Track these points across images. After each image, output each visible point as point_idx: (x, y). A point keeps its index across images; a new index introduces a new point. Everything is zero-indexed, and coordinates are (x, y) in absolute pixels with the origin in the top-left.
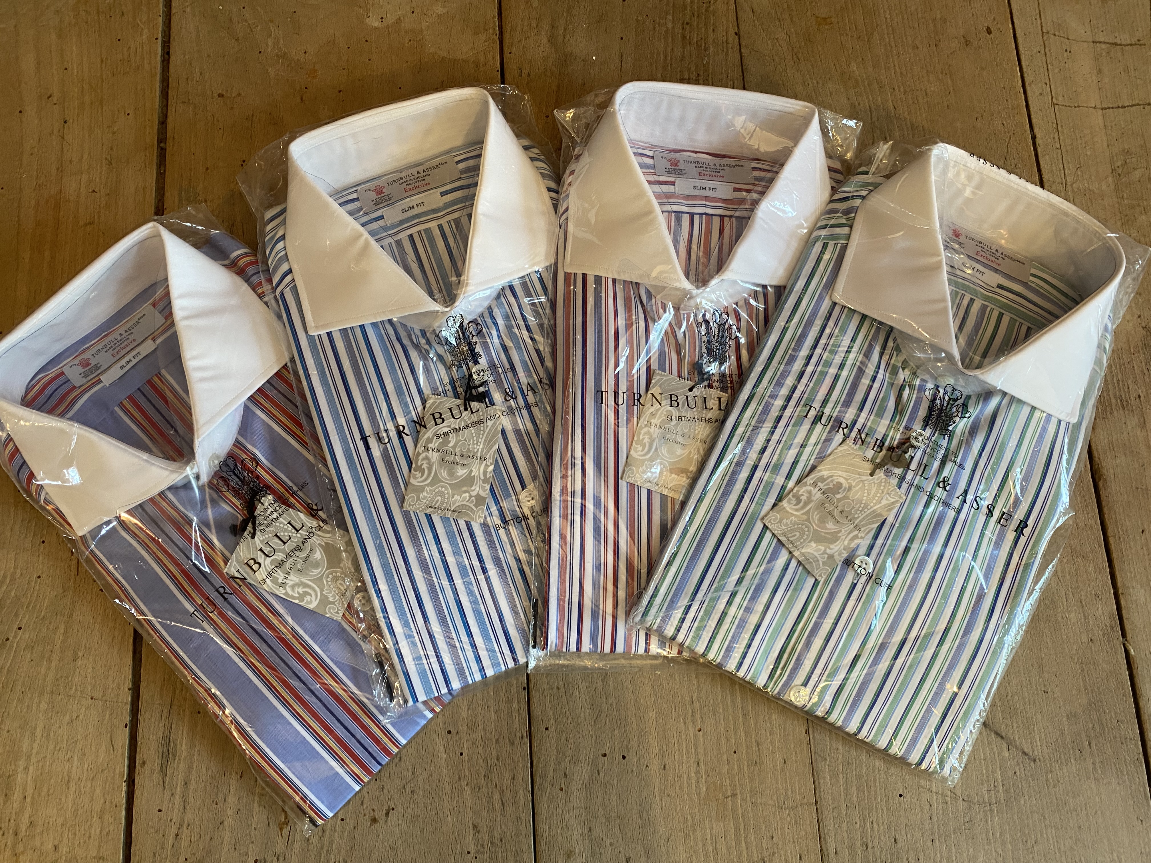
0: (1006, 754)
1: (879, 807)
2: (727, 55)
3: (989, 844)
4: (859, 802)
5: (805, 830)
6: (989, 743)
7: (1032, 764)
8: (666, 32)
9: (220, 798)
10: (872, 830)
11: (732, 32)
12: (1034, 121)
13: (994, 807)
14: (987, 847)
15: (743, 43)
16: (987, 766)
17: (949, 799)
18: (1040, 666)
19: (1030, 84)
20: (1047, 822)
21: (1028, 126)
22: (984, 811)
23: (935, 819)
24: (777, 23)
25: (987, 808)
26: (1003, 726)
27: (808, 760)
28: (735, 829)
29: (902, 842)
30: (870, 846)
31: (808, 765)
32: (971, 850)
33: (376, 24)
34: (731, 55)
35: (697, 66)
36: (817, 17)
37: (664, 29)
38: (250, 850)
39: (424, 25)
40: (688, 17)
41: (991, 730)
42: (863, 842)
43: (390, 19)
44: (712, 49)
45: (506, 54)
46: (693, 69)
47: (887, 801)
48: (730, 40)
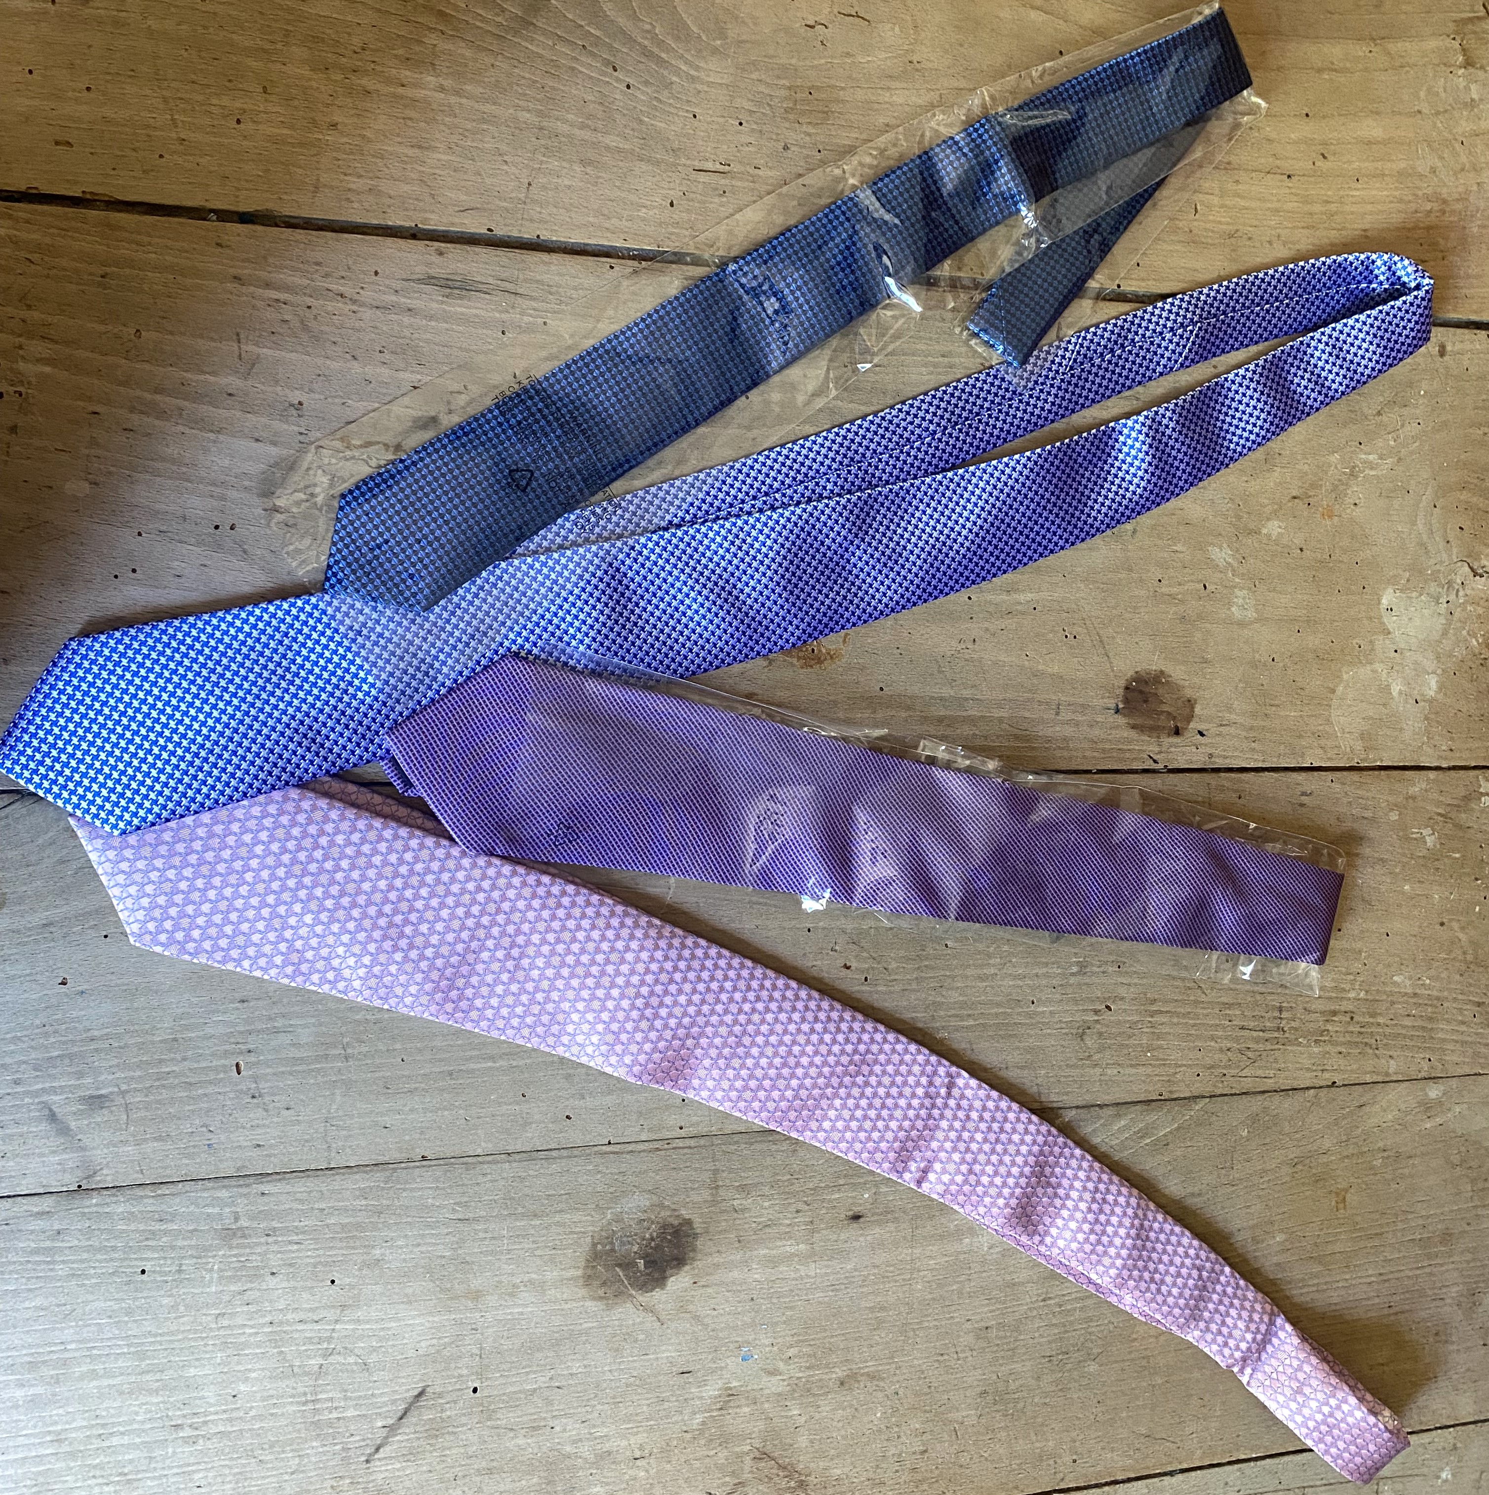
0: (380, 1424)
1: (321, 1252)
2: (1308, 1069)
3: (263, 1399)
4: (328, 1226)
5: (296, 1153)
6: (394, 1402)
7: (363, 1458)
8: (1344, 990)
9: (387, 356)
10: (290, 1242)
11: (1338, 1078)
12: (1193, 1474)
13: (310, 1406)
14: (259, 1395)
15: (1323, 1093)
16: (365, 1397)
17: (325, 1345)
18: (490, 1471)
19: (1239, 1470)
20: (286, 1477)
21: (1185, 1466)
22: (305, 1394)
23: (301, 1327)
24: (1344, 1138)
25: (309, 1397)
26: (414, 1420)
27: (386, 1159)
28: (302, 1059)
29: (272, 1282)
30: (270, 1239)
31: (381, 1159)
32: (253, 1375)
33: (1385, 602)
34: (1308, 1075)
35: (1296, 1029)
36: (1346, 1191)
37: (1347, 987)
38: (317, 396)
39: (1378, 667)
40: (1361, 1019)
41: (411, 1404)
42: (274, 1229)
43: (1390, 621)
44: (1316, 1050)
45: (1329, 775)
46: (1293, 1024)
47: (326, 1264)
48: (1327, 1075)
